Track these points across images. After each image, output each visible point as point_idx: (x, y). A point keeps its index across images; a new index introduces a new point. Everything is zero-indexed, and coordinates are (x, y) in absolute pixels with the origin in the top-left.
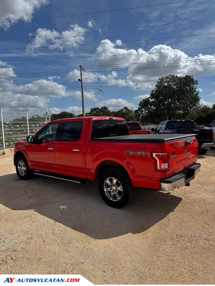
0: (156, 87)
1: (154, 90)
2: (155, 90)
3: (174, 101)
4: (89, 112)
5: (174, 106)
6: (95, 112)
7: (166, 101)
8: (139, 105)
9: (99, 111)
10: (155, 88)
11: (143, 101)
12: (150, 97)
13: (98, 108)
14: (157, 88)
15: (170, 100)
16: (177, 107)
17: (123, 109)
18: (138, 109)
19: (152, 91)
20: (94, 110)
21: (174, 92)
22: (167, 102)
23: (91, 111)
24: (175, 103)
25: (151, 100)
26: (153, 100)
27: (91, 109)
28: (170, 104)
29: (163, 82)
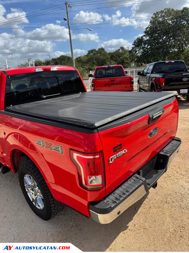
0: (150, 23)
1: (148, 27)
2: (150, 26)
3: (169, 38)
4: (87, 54)
5: (168, 44)
6: (92, 54)
7: (160, 38)
8: (133, 45)
9: (96, 53)
10: (149, 25)
11: (137, 40)
12: (144, 36)
13: (95, 50)
14: (151, 25)
15: (165, 37)
16: (172, 44)
17: (120, 50)
18: (132, 49)
19: (146, 29)
20: (91, 52)
21: (170, 28)
22: (161, 40)
23: (88, 53)
24: (170, 41)
25: (145, 38)
26: (148, 38)
27: (88, 51)
28: (164, 42)
29: (157, 17)
